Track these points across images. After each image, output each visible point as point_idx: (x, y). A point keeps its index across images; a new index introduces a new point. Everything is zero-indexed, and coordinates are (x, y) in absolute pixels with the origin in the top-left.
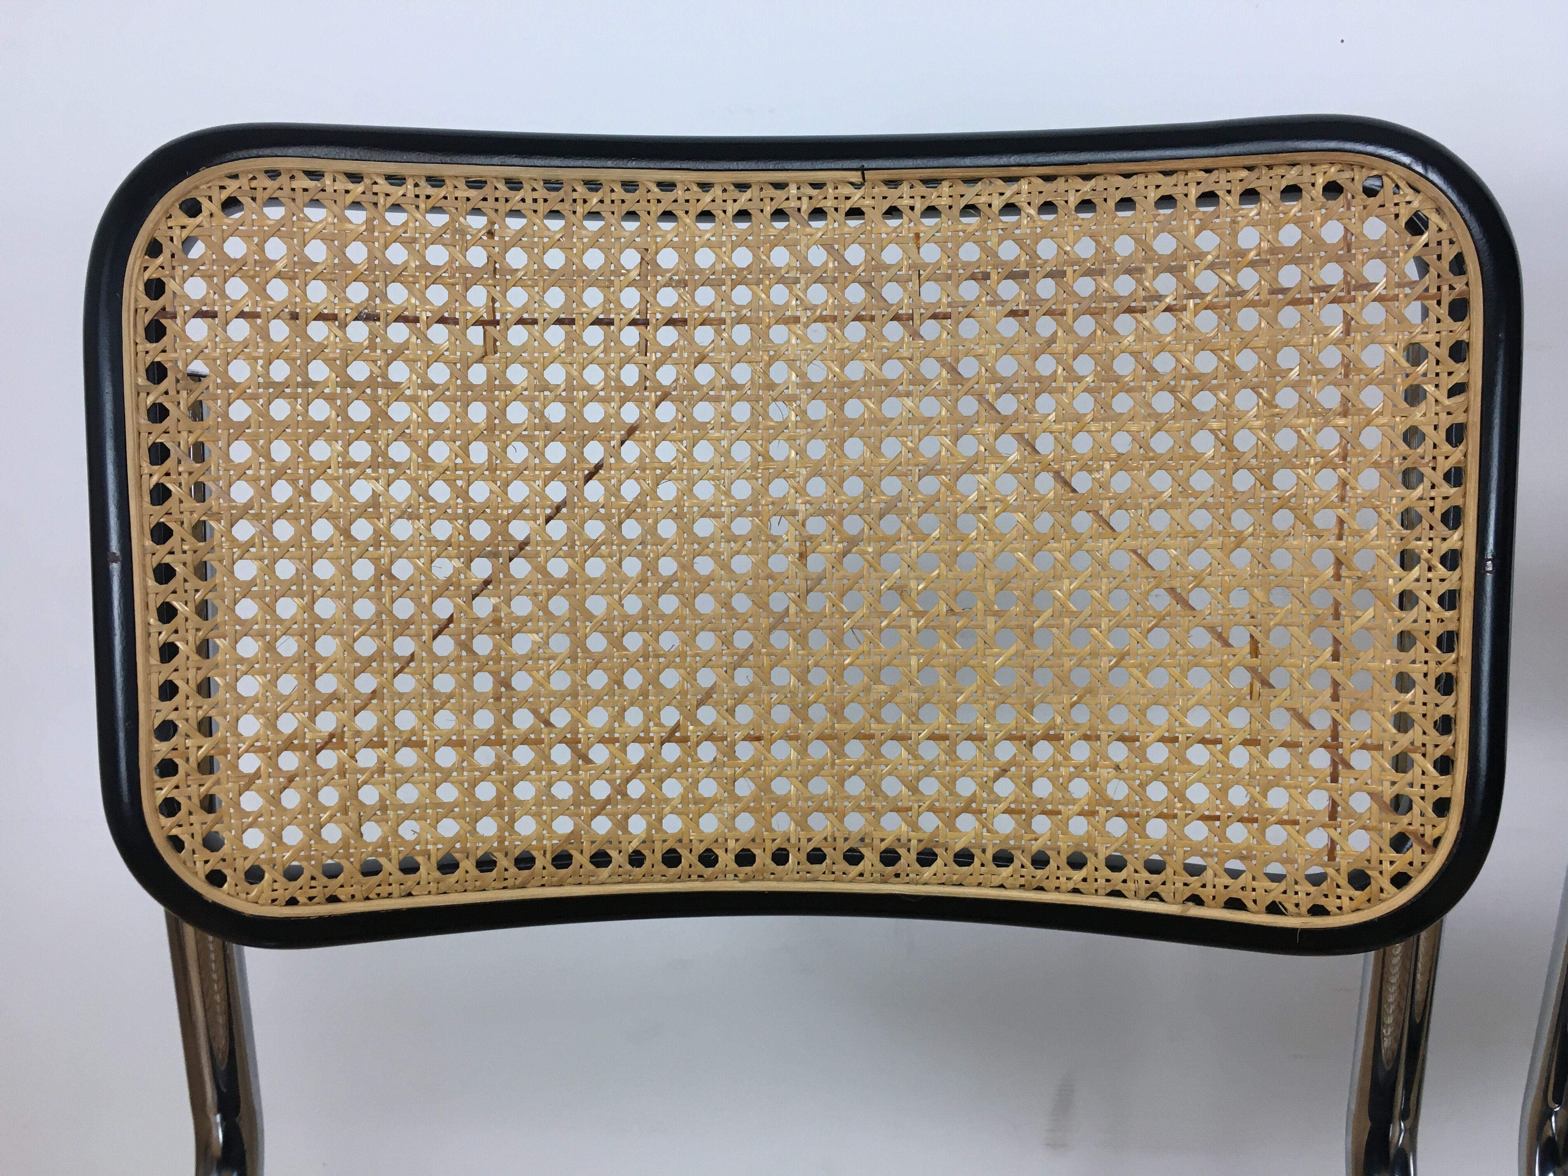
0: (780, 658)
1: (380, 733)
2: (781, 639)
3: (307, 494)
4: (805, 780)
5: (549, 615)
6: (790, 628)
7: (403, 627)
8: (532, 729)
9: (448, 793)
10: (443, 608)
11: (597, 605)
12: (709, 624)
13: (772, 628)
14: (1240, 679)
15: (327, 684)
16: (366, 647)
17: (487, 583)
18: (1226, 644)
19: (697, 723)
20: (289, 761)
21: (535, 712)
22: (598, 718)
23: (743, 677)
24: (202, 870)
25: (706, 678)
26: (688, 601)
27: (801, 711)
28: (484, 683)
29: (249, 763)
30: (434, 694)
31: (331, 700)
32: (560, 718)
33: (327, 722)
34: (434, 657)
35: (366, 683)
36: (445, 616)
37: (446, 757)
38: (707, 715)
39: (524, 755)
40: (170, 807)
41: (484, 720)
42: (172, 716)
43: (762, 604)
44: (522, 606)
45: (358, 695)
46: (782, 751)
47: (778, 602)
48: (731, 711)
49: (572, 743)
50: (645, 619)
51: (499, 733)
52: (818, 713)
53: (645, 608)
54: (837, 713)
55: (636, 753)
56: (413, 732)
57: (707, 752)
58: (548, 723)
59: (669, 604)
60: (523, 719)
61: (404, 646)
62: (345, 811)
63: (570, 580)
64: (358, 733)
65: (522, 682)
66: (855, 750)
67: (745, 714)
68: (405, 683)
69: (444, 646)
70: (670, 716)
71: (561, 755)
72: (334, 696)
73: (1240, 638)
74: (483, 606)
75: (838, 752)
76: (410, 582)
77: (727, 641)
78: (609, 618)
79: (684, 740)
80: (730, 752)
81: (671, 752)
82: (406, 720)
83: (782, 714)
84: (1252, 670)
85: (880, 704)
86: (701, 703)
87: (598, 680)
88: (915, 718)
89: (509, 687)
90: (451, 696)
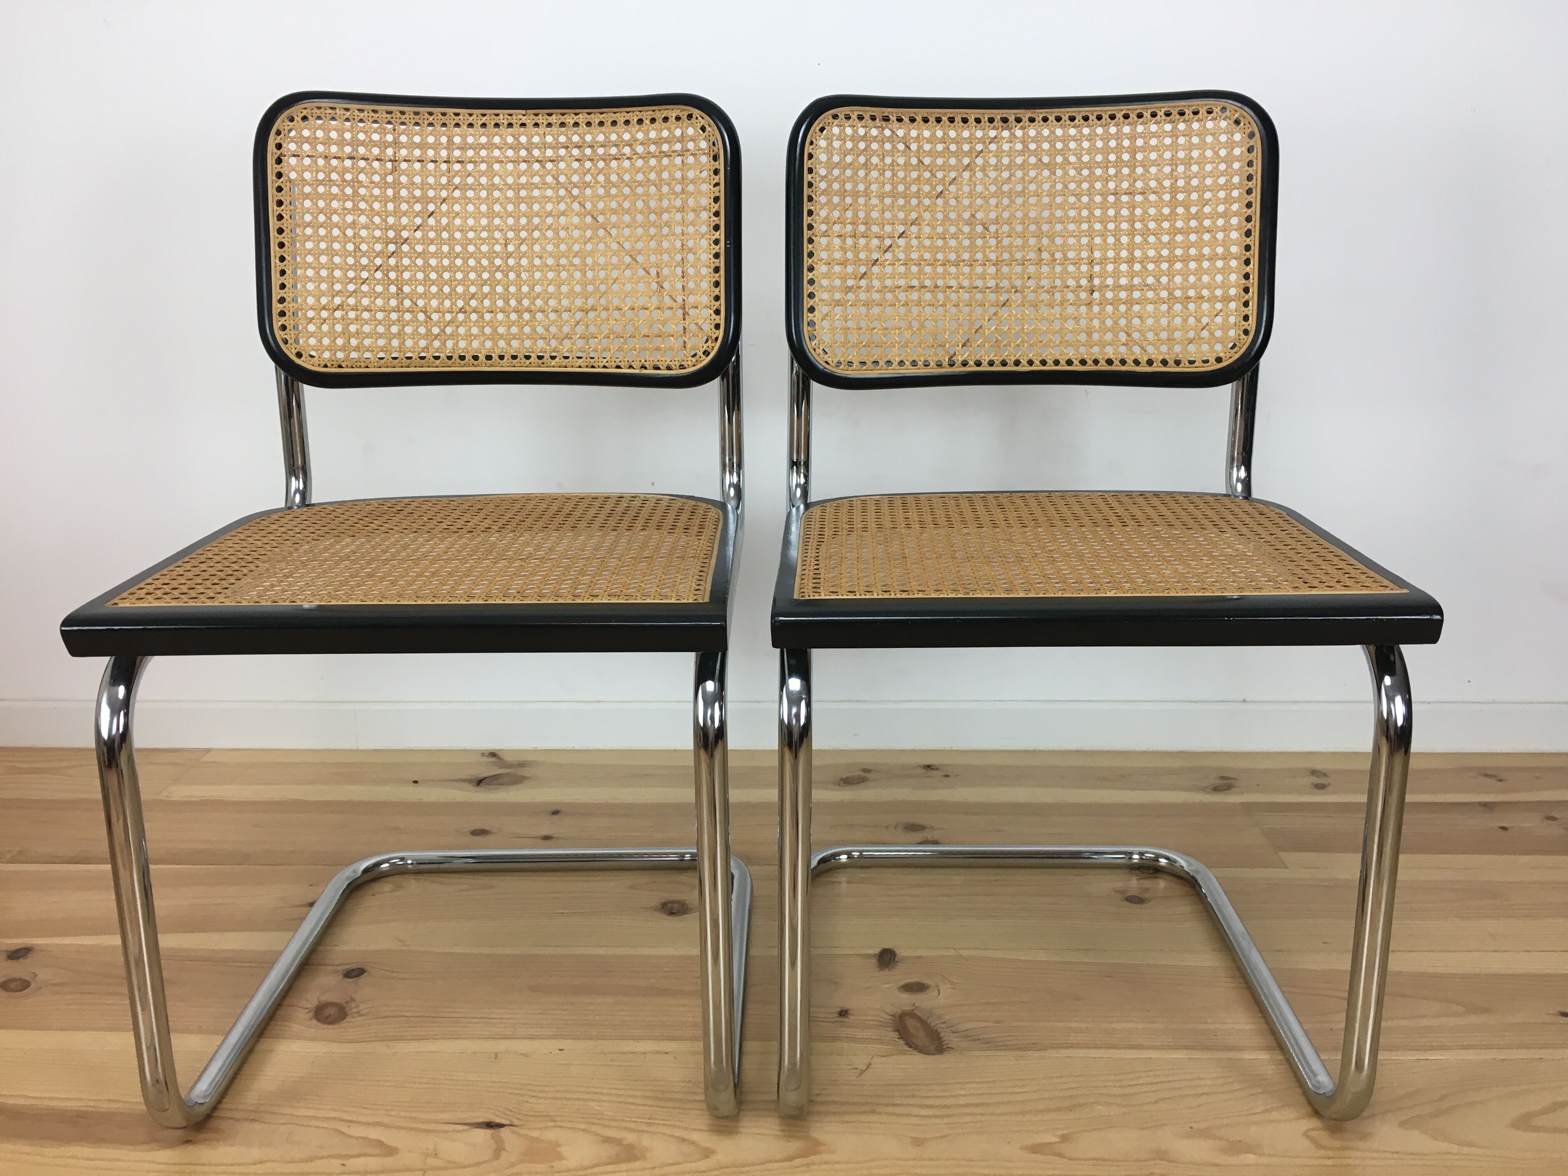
0: (499, 282)
1: (356, 306)
2: (499, 275)
3: (330, 219)
4: (509, 328)
5: (416, 265)
6: (502, 272)
7: (364, 268)
8: (410, 307)
9: (381, 329)
10: (378, 261)
11: (433, 262)
12: (473, 269)
13: (496, 271)
14: (654, 286)
15: (338, 287)
16: (351, 274)
17: (393, 253)
18: (649, 274)
19: (470, 306)
20: (324, 314)
21: (411, 300)
22: (434, 303)
23: (486, 289)
24: (294, 351)
25: (473, 289)
26: (465, 261)
27: (507, 302)
28: (393, 289)
29: (311, 314)
30: (375, 292)
31: (338, 293)
32: (421, 303)
33: (338, 301)
34: (375, 279)
35: (351, 287)
36: (379, 264)
37: (380, 316)
38: (473, 303)
39: (408, 316)
40: (284, 328)
41: (393, 303)
42: (284, 295)
43: (492, 263)
44: (406, 262)
45: (348, 291)
46: (500, 316)
47: (498, 262)
48: (482, 302)
49: (425, 313)
50: (451, 267)
51: (398, 308)
52: (513, 303)
53: (450, 263)
54: (520, 303)
55: (448, 317)
56: (368, 306)
57: (474, 317)
58: (416, 305)
59: (459, 262)
60: (407, 303)
61: (364, 275)
62: (344, 334)
63: (424, 252)
64: (349, 305)
65: (407, 289)
66: (526, 316)
67: (487, 303)
68: (365, 288)
69: (379, 275)
70: (460, 304)
71: (421, 317)
72: (340, 291)
73: (653, 272)
74: (392, 261)
75: (520, 317)
76: (366, 251)
77: (480, 276)
78: (437, 266)
79: (465, 312)
80: (482, 317)
81: (461, 317)
82: (365, 302)
83: (500, 303)
84: (658, 283)
85: (535, 299)
86: (471, 299)
87: (434, 289)
88: (546, 303)
89: (402, 291)
90: (381, 293)
